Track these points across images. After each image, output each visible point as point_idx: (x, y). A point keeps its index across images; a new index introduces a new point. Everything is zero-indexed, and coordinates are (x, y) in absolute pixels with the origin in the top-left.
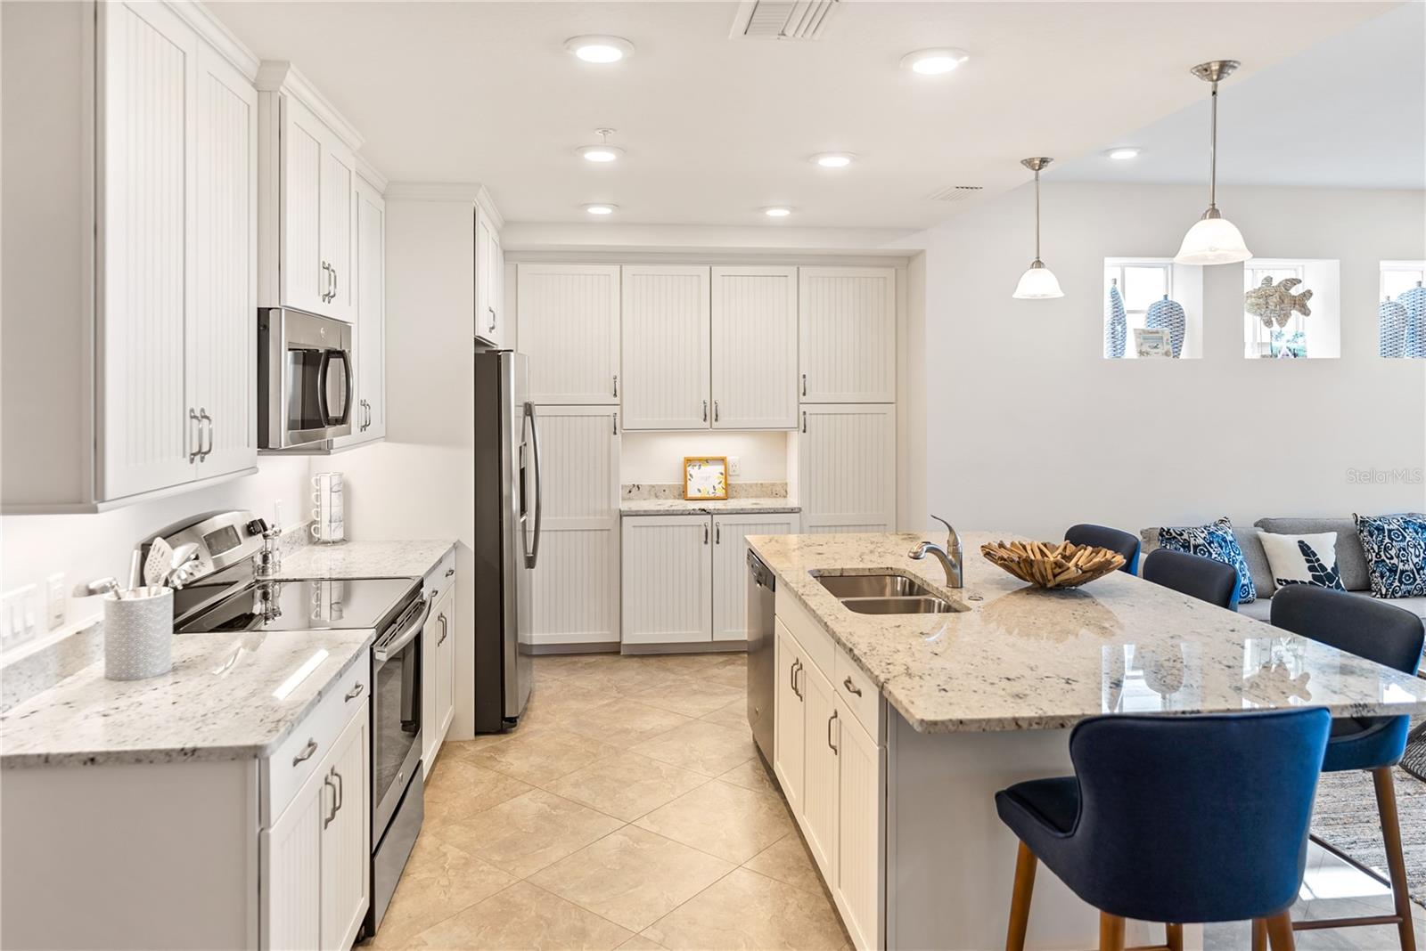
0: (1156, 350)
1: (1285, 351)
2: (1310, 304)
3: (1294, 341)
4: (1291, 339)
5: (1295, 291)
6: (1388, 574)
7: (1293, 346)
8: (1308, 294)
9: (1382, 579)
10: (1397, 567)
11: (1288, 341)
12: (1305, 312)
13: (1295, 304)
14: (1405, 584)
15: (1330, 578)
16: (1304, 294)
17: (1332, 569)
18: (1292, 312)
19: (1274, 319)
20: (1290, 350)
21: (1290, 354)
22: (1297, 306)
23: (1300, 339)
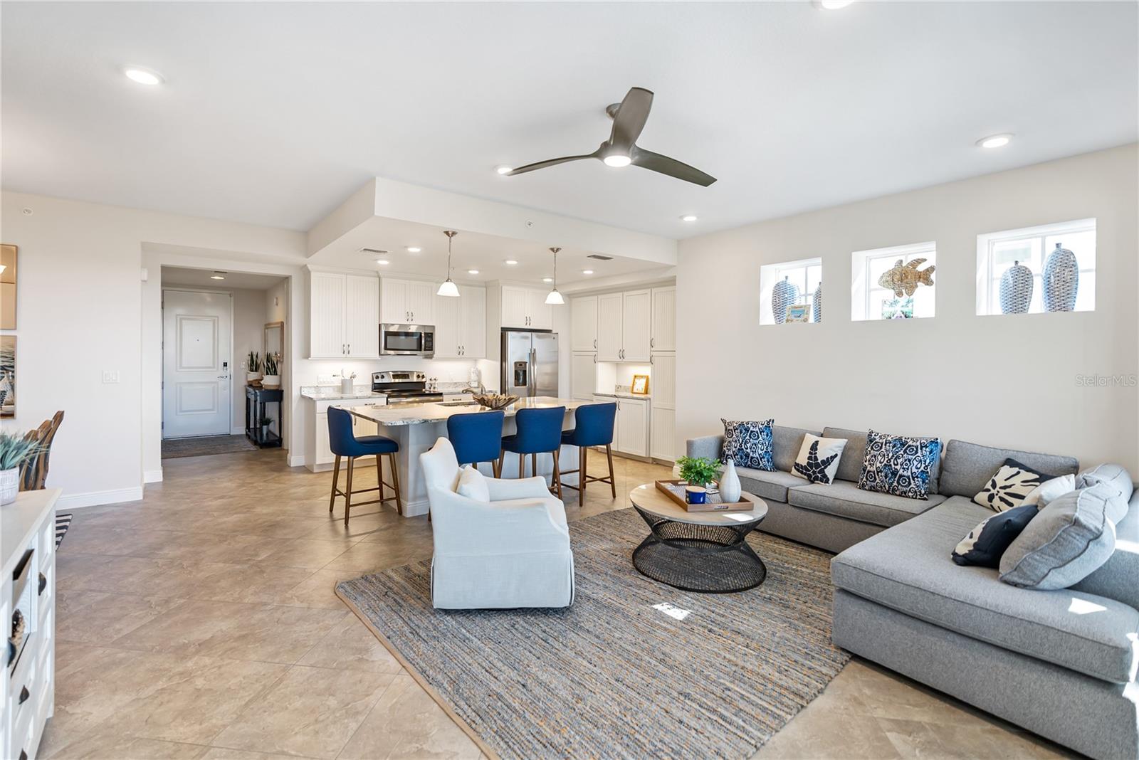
0: (798, 319)
1: (899, 313)
2: (933, 276)
3: (907, 306)
4: (904, 304)
5: (921, 268)
6: (890, 475)
7: (905, 310)
8: (931, 269)
9: (886, 478)
10: (898, 472)
11: (903, 306)
12: (928, 282)
13: (920, 277)
14: (902, 486)
15: (817, 465)
16: (927, 270)
17: (823, 461)
18: (919, 284)
19: (904, 291)
20: (903, 313)
21: (903, 316)
22: (921, 279)
23: (910, 304)
